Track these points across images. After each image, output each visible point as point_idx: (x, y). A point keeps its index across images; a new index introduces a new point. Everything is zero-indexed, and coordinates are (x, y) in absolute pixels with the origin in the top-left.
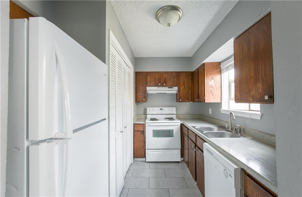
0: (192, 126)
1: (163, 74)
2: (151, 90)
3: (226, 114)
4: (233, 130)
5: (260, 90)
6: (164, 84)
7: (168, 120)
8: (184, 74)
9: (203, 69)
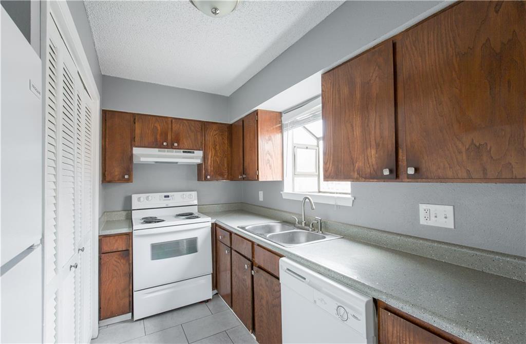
0: (238, 227)
1: (172, 121)
2: (143, 155)
3: (295, 200)
4: (309, 226)
5: (373, 160)
6: (176, 144)
7: (184, 219)
8: (215, 127)
9: (256, 121)
